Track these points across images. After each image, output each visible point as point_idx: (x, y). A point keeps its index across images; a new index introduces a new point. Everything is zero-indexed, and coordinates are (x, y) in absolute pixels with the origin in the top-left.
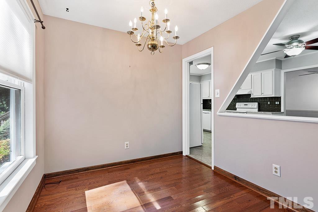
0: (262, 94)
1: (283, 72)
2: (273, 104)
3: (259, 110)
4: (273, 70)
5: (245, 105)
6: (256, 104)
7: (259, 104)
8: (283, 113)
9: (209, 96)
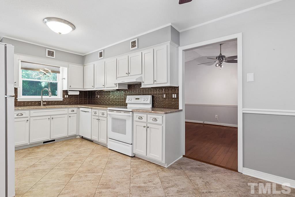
0: (155, 82)
1: (181, 49)
2: (169, 98)
3: (153, 106)
4: (168, 43)
5: (136, 99)
6: (150, 97)
7: (153, 97)
8: (181, 110)
9: (94, 86)
